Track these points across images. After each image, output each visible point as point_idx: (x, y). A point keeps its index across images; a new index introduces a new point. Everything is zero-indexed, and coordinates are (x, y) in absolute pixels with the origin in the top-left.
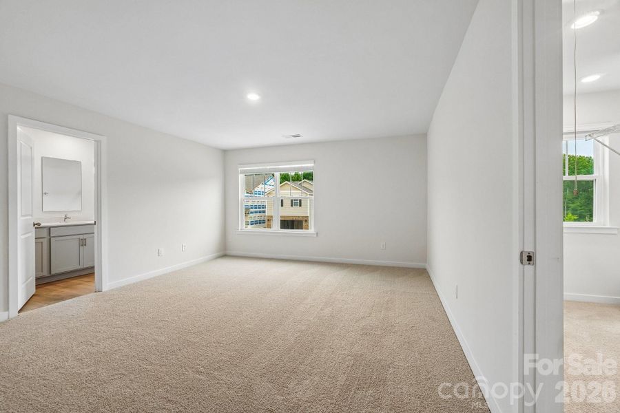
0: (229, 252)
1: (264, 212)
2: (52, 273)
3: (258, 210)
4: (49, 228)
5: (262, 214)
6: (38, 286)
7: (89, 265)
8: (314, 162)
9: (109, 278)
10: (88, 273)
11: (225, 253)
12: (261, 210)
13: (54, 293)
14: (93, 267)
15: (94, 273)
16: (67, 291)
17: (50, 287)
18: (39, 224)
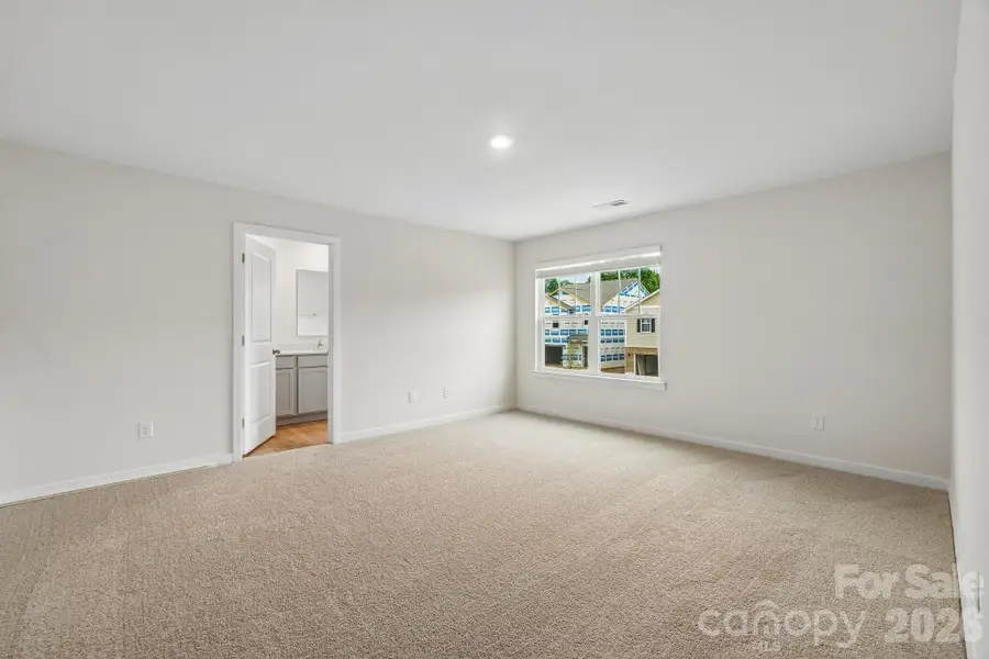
0: (519, 405)
1: (622, 341)
2: (300, 412)
3: (612, 337)
4: (297, 356)
5: (619, 344)
6: (278, 428)
7: (323, 409)
8: (661, 249)
9: (343, 428)
10: (320, 418)
11: (513, 406)
12: (619, 337)
13: (291, 438)
14: (325, 412)
15: (326, 420)
16: (304, 437)
17: (292, 430)
18: (278, 352)
